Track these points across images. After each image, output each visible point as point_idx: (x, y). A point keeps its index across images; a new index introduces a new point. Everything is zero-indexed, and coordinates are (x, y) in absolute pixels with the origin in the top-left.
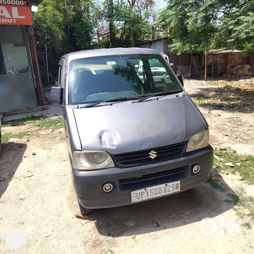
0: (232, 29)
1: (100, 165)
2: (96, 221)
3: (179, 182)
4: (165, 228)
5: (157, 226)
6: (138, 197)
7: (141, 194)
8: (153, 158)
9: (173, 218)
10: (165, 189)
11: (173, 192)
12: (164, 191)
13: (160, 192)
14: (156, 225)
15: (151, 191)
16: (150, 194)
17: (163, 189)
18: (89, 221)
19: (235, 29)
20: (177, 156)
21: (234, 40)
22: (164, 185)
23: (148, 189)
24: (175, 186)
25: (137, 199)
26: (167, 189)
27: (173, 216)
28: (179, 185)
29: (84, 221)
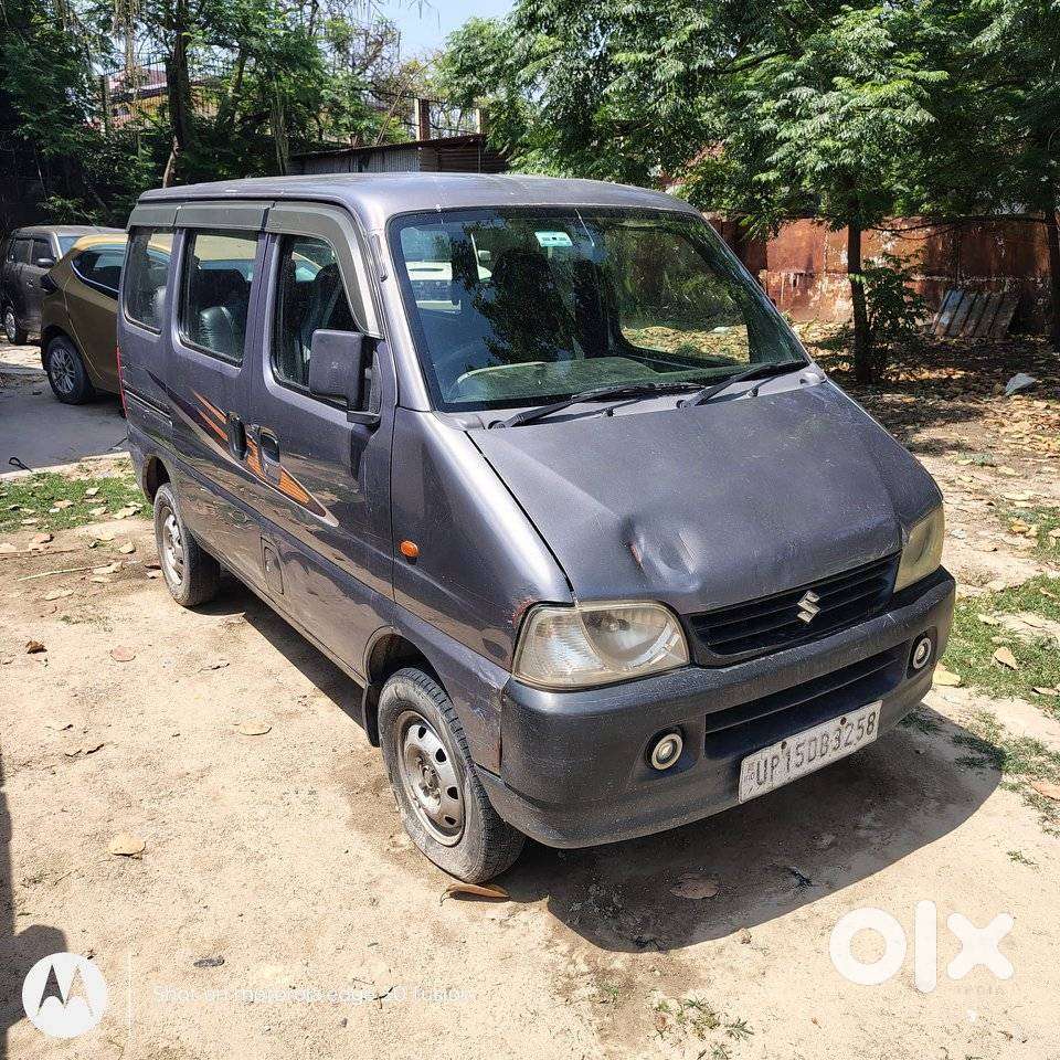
0: (771, 134)
1: (636, 662)
2: (546, 900)
3: (876, 707)
4: (832, 887)
5: (801, 884)
6: (762, 778)
7: (769, 766)
8: (807, 619)
9: (833, 844)
10: (838, 739)
11: (861, 744)
12: (835, 743)
13: (824, 749)
14: (796, 881)
15: (800, 749)
16: (795, 759)
17: (832, 737)
18: (521, 906)
19: (784, 133)
20: (875, 609)
21: (778, 174)
22: (836, 722)
23: (792, 741)
24: (865, 723)
25: (756, 786)
26: (845, 734)
27: (827, 839)
28: (877, 716)
29: (499, 910)
